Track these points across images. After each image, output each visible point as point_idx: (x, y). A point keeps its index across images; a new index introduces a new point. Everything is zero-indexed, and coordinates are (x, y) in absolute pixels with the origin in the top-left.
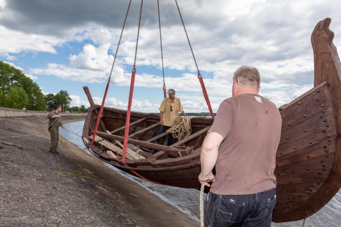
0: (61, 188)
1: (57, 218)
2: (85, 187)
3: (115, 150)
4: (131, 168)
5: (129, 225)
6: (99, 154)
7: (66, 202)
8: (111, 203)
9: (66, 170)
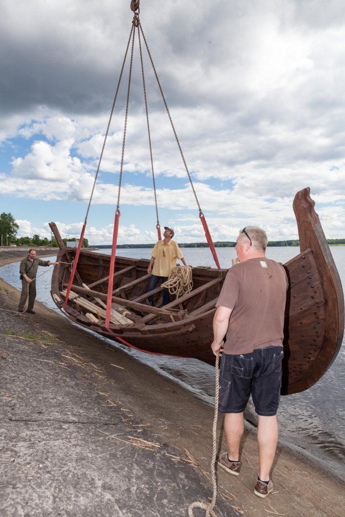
0: (13, 358)
1: (10, 399)
2: (47, 356)
3: (95, 312)
4: (116, 334)
5: (111, 407)
6: (75, 317)
7: (22, 377)
8: (84, 377)
9: (17, 332)
